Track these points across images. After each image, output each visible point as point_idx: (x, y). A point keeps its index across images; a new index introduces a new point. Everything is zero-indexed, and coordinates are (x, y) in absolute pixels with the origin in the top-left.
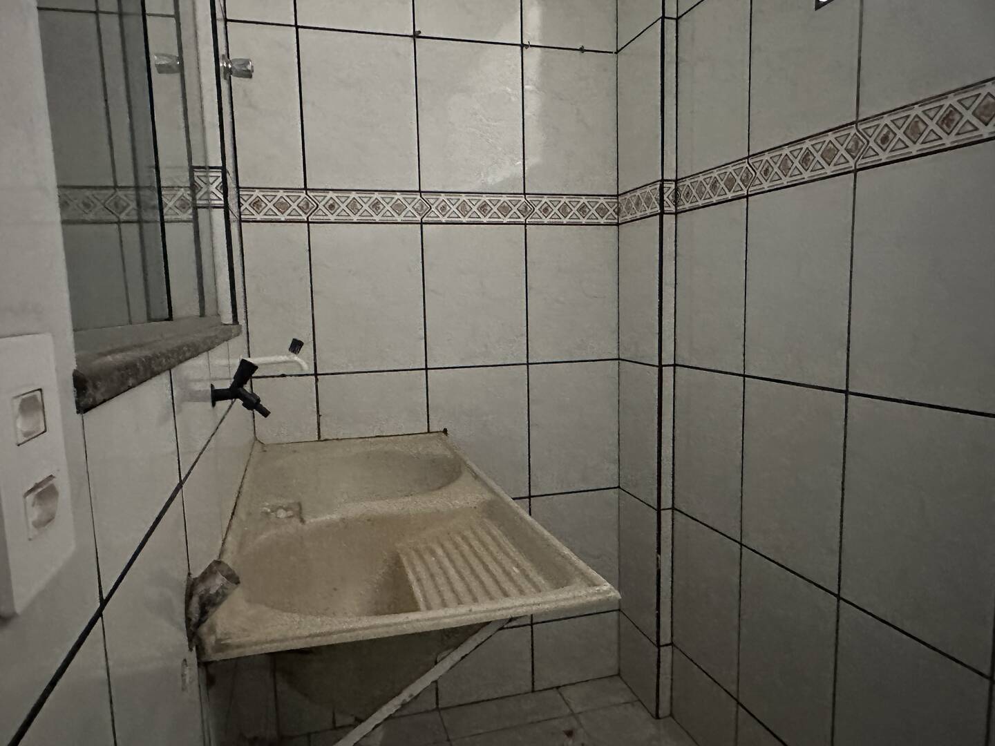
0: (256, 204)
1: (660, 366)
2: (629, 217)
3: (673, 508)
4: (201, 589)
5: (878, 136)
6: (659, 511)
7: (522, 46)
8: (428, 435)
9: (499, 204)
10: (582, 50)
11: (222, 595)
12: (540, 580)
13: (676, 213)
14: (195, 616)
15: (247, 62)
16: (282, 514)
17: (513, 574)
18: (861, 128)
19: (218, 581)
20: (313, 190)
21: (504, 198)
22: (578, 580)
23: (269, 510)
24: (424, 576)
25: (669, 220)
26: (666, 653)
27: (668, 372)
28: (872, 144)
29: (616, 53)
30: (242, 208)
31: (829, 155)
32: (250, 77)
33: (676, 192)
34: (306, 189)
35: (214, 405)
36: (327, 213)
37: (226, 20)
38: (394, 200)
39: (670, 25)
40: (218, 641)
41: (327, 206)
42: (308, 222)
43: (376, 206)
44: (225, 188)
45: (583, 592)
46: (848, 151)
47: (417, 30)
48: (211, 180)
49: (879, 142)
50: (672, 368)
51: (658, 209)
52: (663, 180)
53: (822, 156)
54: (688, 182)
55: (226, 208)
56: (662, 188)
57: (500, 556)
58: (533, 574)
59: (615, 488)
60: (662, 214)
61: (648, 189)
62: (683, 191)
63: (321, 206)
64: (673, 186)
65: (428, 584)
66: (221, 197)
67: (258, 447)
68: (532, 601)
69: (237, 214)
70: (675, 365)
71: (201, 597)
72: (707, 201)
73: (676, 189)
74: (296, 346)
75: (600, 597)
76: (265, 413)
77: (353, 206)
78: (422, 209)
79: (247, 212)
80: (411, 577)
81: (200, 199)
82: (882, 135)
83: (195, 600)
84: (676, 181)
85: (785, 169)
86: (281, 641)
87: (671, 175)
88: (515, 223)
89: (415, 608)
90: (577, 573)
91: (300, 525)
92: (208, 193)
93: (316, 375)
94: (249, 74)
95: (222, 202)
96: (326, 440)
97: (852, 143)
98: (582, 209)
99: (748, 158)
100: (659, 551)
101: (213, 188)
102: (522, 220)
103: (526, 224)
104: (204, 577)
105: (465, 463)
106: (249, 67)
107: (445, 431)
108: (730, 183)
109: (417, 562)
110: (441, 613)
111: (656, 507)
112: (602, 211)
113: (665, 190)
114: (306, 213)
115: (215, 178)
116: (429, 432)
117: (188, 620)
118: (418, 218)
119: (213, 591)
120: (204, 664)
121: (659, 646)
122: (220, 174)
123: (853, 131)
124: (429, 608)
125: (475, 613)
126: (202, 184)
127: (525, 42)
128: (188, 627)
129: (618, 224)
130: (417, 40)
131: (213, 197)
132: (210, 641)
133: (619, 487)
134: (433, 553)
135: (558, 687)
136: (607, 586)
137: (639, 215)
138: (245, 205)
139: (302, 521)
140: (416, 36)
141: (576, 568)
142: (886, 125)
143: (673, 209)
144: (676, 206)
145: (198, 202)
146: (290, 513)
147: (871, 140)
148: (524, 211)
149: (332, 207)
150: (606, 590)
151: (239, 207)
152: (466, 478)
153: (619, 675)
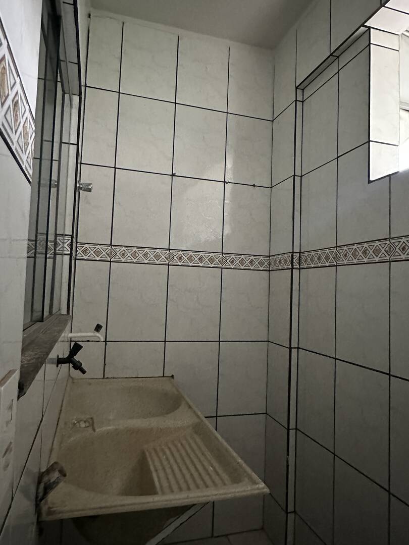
0: (85, 251)
1: (290, 348)
2: (275, 268)
3: (296, 429)
4: (46, 479)
5: (400, 246)
6: (288, 429)
7: (225, 182)
8: (162, 378)
9: (209, 257)
10: (254, 186)
11: (56, 483)
12: (225, 477)
13: (300, 269)
14: (41, 495)
15: (89, 184)
16: (83, 425)
17: (209, 470)
18: (392, 241)
19: (56, 475)
20: (114, 245)
21: (212, 254)
22: (246, 479)
23: (76, 422)
24: (159, 468)
25: (295, 272)
26: (291, 517)
27: (294, 352)
28: (397, 250)
29: (271, 188)
30: (77, 253)
31: (377, 252)
32: (91, 191)
33: (299, 259)
34: (111, 245)
35: (57, 366)
36: (121, 257)
37: (81, 163)
38: (155, 253)
39: (298, 179)
40: (49, 508)
41: (121, 254)
42: (110, 262)
43: (146, 255)
44: (71, 246)
45: (249, 488)
46: (386, 252)
47: (173, 173)
48: (66, 241)
49: (401, 250)
50: (297, 349)
51: (290, 267)
52: (293, 252)
53: (373, 252)
54: (306, 254)
55: (71, 255)
56: (292, 256)
57: (202, 458)
58: (220, 471)
59: (263, 414)
60: (292, 269)
61: (286, 255)
62: (303, 259)
63: (118, 254)
64: (298, 255)
65: (162, 475)
66: (69, 250)
67: (70, 380)
68: (221, 492)
69: (75, 257)
70: (298, 348)
71: (45, 484)
72: (315, 265)
73: (300, 257)
74: (98, 328)
75: (259, 491)
76: (84, 372)
77: (134, 255)
78: (170, 258)
79: (80, 255)
80: (152, 468)
81: (58, 250)
82: (402, 247)
83: (42, 485)
84: (300, 253)
85: (354, 255)
86: (83, 510)
87: (297, 249)
88: (217, 267)
89: (154, 493)
90: (245, 474)
91: (92, 432)
92: (63, 247)
93: (106, 341)
94: (89, 190)
95: (69, 252)
96: (107, 378)
97: (388, 248)
98: (251, 262)
99: (336, 247)
100: (288, 455)
101: (66, 245)
102: (221, 266)
103: (222, 268)
104: (48, 471)
105: (183, 398)
106: (90, 187)
107: (172, 376)
108: (327, 258)
109: (155, 458)
110: (171, 497)
111: (287, 428)
112: (261, 263)
113: (294, 257)
114: (110, 257)
115: (68, 240)
116: (163, 376)
117: (37, 497)
118: (167, 262)
119: (52, 481)
120: (39, 522)
121: (287, 513)
122: (70, 239)
123: (388, 242)
124: (163, 493)
125: (191, 498)
126: (61, 243)
127: (226, 181)
128: (36, 501)
129: (269, 271)
130: (174, 177)
131: (65, 249)
132: (44, 509)
133: (266, 413)
134: (165, 453)
135: (227, 535)
136: (262, 485)
137: (280, 267)
138: (79, 251)
139: (94, 430)
140: (173, 175)
141: (245, 472)
142: (404, 242)
143: (298, 266)
144: (300, 265)
145: (57, 251)
146: (87, 424)
147: (397, 248)
148: (221, 262)
149: (123, 254)
150: (261, 487)
151: (76, 252)
152: (183, 407)
153: (262, 529)
